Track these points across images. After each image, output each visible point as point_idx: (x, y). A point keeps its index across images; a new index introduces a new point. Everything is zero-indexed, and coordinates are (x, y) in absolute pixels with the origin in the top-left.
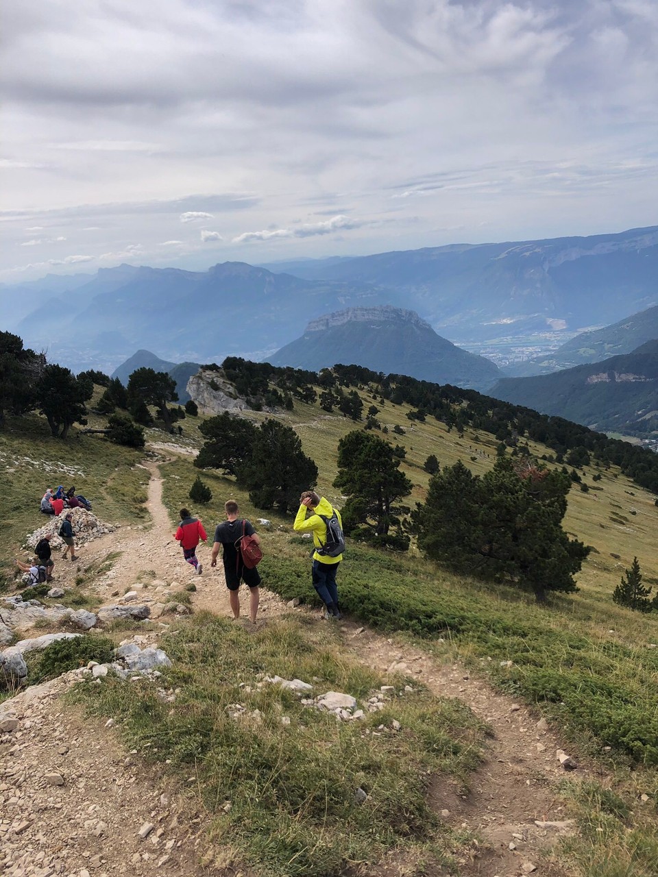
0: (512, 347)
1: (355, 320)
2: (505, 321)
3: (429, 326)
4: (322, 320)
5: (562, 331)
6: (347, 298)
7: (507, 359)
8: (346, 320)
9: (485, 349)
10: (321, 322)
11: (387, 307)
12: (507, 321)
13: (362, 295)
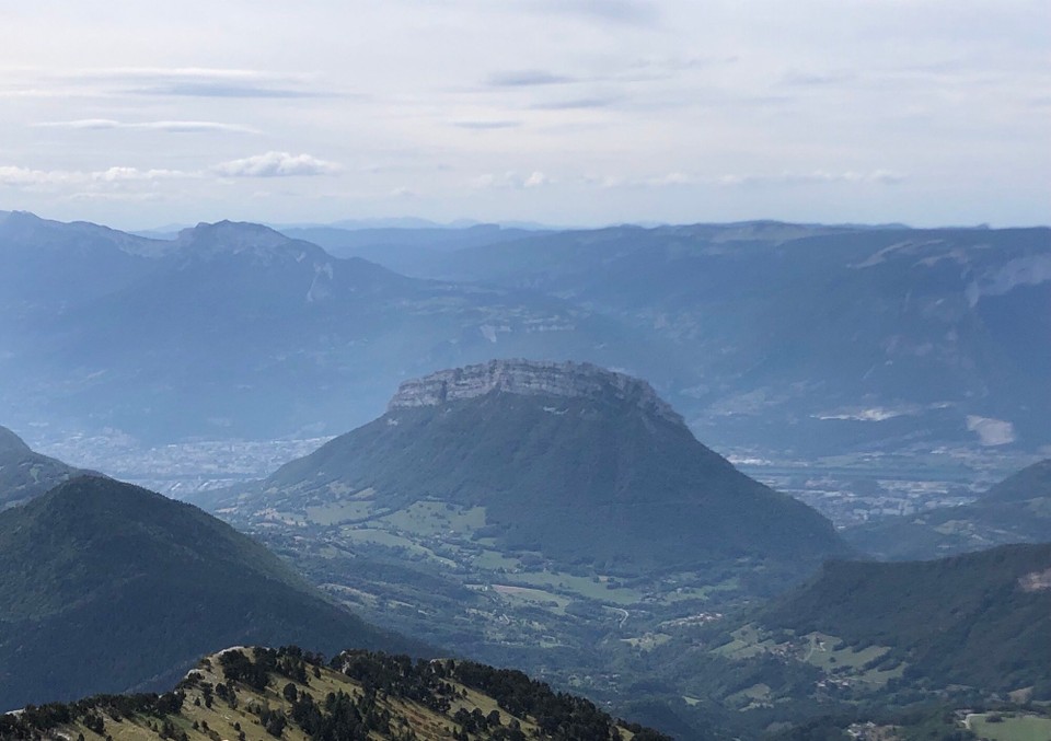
0: (882, 478)
1: (508, 390)
2: (870, 413)
3: (680, 418)
4: (432, 383)
5: (1003, 448)
6: (503, 328)
7: (867, 507)
8: (486, 389)
9: (817, 477)
10: (429, 388)
11: (586, 366)
12: (877, 415)
13: (537, 325)
